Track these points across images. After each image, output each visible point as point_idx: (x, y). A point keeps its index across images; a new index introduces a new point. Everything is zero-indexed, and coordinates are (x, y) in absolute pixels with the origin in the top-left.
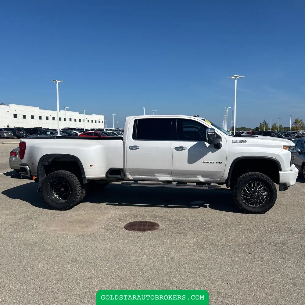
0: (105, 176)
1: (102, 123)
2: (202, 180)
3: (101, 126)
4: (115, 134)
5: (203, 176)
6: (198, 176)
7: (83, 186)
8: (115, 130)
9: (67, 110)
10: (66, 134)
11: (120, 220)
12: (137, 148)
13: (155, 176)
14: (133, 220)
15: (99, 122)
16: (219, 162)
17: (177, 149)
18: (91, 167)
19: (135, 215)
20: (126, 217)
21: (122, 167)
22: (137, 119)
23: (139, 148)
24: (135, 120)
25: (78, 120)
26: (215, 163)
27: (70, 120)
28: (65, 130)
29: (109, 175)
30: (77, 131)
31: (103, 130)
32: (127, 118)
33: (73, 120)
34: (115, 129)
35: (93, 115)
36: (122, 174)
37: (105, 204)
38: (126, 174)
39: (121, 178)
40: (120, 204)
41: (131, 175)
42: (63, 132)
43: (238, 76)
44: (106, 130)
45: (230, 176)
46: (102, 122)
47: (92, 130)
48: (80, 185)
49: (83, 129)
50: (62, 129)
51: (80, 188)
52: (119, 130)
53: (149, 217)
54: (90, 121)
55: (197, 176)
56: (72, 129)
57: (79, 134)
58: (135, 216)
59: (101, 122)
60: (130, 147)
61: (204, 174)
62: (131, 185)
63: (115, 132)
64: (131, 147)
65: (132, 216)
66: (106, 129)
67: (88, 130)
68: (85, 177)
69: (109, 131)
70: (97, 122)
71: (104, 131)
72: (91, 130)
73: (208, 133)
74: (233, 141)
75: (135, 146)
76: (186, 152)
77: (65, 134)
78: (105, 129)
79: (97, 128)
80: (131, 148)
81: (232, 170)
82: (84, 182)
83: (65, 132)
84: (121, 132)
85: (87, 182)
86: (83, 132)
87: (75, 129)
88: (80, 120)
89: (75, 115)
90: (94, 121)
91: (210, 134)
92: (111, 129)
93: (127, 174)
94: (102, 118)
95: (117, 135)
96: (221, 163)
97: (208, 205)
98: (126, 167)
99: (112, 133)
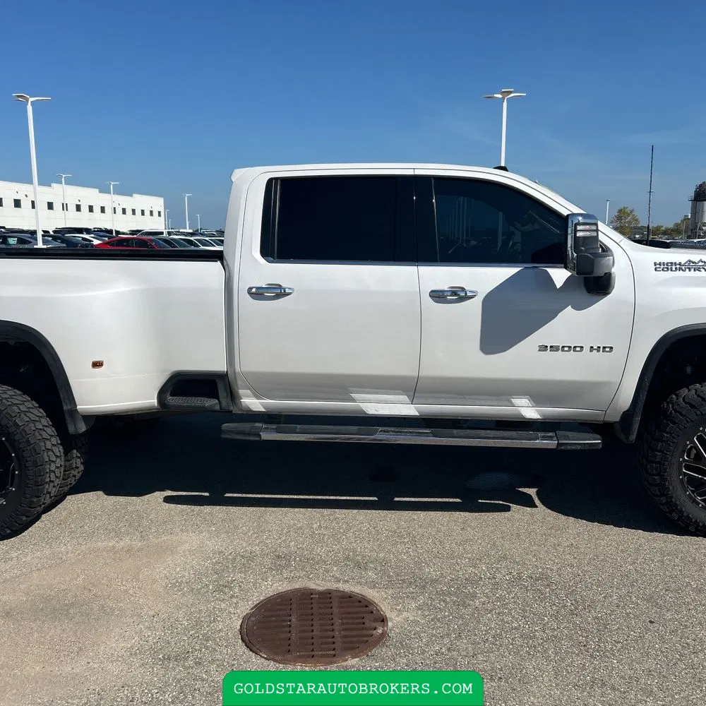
0: (154, 401)
1: (159, 215)
2: (531, 412)
3: (156, 224)
4: (190, 242)
5: (537, 400)
6: (516, 401)
7: (68, 442)
8: (192, 234)
9: (65, 184)
10: (62, 242)
11: (219, 589)
12: (279, 292)
13: (353, 400)
14: (274, 586)
15: (151, 213)
16: (604, 348)
17: (438, 296)
18: (97, 370)
19: (279, 557)
20: (245, 568)
21: (220, 365)
22: (276, 179)
23: (289, 294)
24: (270, 181)
25: (97, 209)
26: (587, 349)
27: (78, 208)
28: (60, 234)
29: (171, 400)
30: (93, 235)
31: (162, 233)
32: (239, 174)
33: (85, 209)
34: (191, 231)
35: (134, 195)
36: (222, 393)
37: (159, 496)
38: (238, 392)
39: (218, 408)
40: (217, 500)
41: (258, 398)
42: (55, 238)
43: (511, 92)
44: (169, 233)
45: (643, 398)
46: (159, 213)
47: (133, 232)
48: (55, 440)
49: (110, 232)
50: (54, 232)
51: (59, 450)
52: (201, 234)
53: (336, 563)
54: (129, 212)
55: (513, 400)
56: (80, 231)
57: (96, 242)
58: (281, 561)
59: (155, 214)
60: (251, 288)
61: (538, 393)
62: (260, 436)
63: (192, 238)
64: (257, 288)
65: (268, 561)
66: (167, 230)
67: (123, 234)
68: (74, 411)
69: (176, 235)
70: (147, 213)
71: (164, 235)
72: (130, 234)
73: (576, 231)
74: (655, 264)
75: (272, 287)
76: (473, 308)
77: (57, 244)
78: (165, 232)
79: (147, 228)
80: (257, 294)
81: (650, 374)
82: (71, 429)
83: (59, 238)
84: (207, 239)
85: (82, 428)
86: (106, 239)
87: (88, 231)
88: (103, 210)
89: (89, 196)
90: (138, 212)
91: (585, 238)
92: (181, 231)
93: (241, 392)
94: (157, 203)
95: (198, 246)
96: (611, 348)
97: (532, 492)
98: (238, 369)
99: (183, 240)
